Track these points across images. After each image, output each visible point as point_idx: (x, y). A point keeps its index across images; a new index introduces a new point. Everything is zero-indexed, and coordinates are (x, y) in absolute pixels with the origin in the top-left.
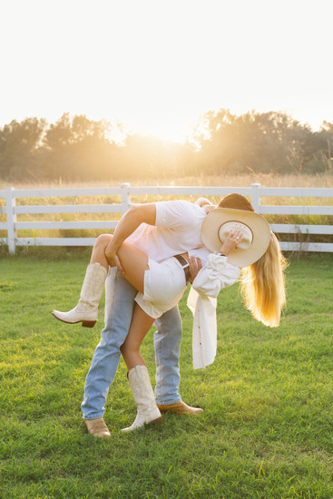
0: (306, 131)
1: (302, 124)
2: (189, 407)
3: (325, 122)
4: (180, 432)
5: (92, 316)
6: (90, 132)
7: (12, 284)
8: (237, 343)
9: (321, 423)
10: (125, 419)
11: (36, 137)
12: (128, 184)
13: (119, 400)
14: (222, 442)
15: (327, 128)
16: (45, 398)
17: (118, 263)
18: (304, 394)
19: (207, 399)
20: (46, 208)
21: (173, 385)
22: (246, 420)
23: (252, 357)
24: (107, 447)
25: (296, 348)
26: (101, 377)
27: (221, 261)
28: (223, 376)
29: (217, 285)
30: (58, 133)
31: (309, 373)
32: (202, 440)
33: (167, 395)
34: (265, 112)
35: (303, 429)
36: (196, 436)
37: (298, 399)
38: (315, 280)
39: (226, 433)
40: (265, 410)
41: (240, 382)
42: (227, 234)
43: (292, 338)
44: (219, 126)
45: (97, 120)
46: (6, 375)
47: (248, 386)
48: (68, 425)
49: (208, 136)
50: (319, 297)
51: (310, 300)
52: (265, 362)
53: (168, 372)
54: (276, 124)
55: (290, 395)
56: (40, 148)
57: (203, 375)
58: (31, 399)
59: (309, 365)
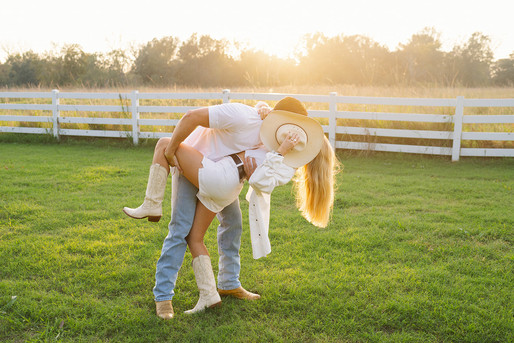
0: (384, 51)
1: (381, 45)
2: (248, 293)
3: (400, 44)
4: (235, 318)
5: (157, 211)
6: (213, 49)
7: (128, 170)
8: (301, 232)
9: (365, 316)
10: (189, 301)
11: (171, 52)
12: (228, 90)
13: (188, 282)
14: (271, 331)
15: (401, 49)
16: (125, 277)
17: (177, 163)
18: (352, 286)
19: (265, 286)
20: (166, 109)
21: (233, 273)
22: (297, 309)
23: (312, 245)
24: (166, 329)
25: (352, 239)
26: (168, 265)
27: (277, 160)
28: (283, 263)
29: (272, 182)
30: (188, 49)
31: (361, 264)
32: (252, 328)
33: (228, 281)
34: (352, 35)
35: (347, 322)
36: (249, 323)
37: (347, 290)
38: (378, 175)
39: (275, 321)
40: (316, 300)
41: (297, 270)
42: (285, 136)
43: (350, 230)
44: (315, 45)
45: (218, 39)
46: (99, 252)
47: (304, 275)
48: (140, 304)
49: (305, 54)
50: (379, 191)
51: (371, 194)
52: (323, 251)
53: (229, 261)
54: (360, 44)
55: (339, 286)
56: (175, 61)
57: (266, 262)
58: (114, 277)
59: (361, 256)
